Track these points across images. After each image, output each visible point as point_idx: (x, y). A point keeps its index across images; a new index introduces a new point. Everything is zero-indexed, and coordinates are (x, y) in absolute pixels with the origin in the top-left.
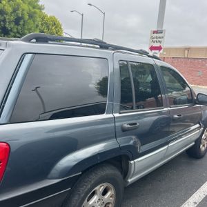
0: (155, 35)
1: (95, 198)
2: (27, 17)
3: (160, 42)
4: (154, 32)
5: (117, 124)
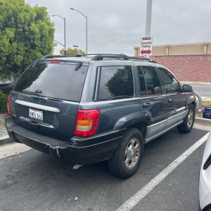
0: (145, 41)
1: (131, 146)
3: (149, 47)
4: (144, 39)
5: (141, 104)
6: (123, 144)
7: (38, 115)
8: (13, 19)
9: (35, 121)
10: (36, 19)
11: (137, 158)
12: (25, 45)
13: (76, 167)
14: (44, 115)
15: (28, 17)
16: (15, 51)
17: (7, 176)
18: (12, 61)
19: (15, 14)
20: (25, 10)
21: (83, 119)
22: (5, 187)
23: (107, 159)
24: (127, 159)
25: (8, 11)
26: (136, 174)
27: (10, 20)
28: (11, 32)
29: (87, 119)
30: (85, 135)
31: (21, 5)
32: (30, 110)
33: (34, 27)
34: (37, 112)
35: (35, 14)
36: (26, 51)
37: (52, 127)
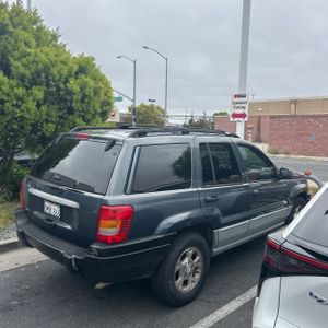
0: (237, 100)
1: (186, 260)
2: (92, 94)
3: (244, 108)
4: (236, 96)
5: (202, 198)
6: (172, 256)
7: (55, 211)
8: (43, 75)
9: (50, 218)
10: (77, 74)
11: (197, 276)
12: (60, 109)
13: (100, 286)
14: (61, 210)
15: (65, 72)
16: (44, 117)
17: (13, 295)
18: (39, 131)
19: (46, 69)
20: (62, 62)
21: (108, 219)
22: (7, 309)
23: (146, 276)
24: (180, 278)
25: (37, 63)
26: (195, 302)
27: (39, 76)
28: (39, 93)
29: (114, 218)
30: (110, 241)
31: (56, 56)
32: (46, 204)
33: (73, 85)
34: (53, 207)
35: (76, 68)
36: (61, 117)
37: (69, 227)
